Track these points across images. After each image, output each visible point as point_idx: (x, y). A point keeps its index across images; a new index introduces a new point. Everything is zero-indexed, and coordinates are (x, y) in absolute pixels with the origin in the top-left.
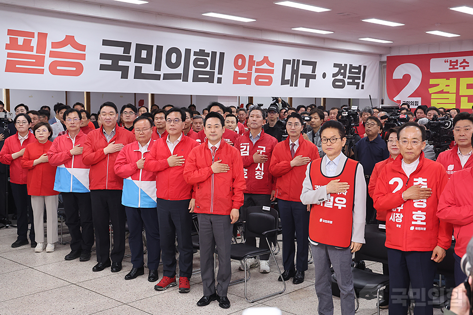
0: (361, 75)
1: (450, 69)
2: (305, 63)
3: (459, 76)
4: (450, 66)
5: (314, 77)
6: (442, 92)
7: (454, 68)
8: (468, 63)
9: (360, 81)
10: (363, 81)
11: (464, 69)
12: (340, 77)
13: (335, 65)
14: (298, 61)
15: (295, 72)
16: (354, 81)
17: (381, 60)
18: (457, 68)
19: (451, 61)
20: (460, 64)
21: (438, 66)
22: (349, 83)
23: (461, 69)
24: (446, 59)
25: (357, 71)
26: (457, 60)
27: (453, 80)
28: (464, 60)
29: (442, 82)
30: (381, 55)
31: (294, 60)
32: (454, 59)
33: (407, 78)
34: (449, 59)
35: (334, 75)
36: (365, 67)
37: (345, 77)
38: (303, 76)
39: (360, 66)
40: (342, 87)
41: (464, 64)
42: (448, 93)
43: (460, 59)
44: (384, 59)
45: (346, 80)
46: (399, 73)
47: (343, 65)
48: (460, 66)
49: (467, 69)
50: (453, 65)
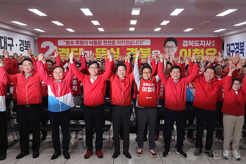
0: (29, 46)
1: (66, 44)
2: (9, 39)
3: (70, 47)
4: (66, 43)
5: (13, 46)
6: (64, 54)
7: (68, 44)
8: (74, 42)
9: (29, 48)
10: (30, 48)
11: (72, 45)
12: (22, 46)
13: (20, 40)
14: (6, 37)
15: (5, 43)
16: (27, 48)
17: (35, 39)
18: (69, 44)
19: (66, 41)
20: (71, 42)
21: (61, 43)
22: (25, 49)
23: (71, 45)
24: (65, 40)
25: (27, 43)
26: (69, 41)
27: (68, 49)
28: (72, 41)
29: (64, 50)
30: (34, 37)
31: (4, 37)
32: (68, 40)
33: (48, 48)
34: (66, 40)
35: (20, 45)
36: (30, 42)
37: (23, 46)
38: (9, 45)
39: (28, 41)
40: (23, 51)
41: (72, 43)
42: (66, 54)
43: (70, 41)
44: (36, 39)
45: (24, 48)
46: (44, 45)
47: (22, 41)
48: (70, 44)
49: (73, 45)
50: (68, 43)
